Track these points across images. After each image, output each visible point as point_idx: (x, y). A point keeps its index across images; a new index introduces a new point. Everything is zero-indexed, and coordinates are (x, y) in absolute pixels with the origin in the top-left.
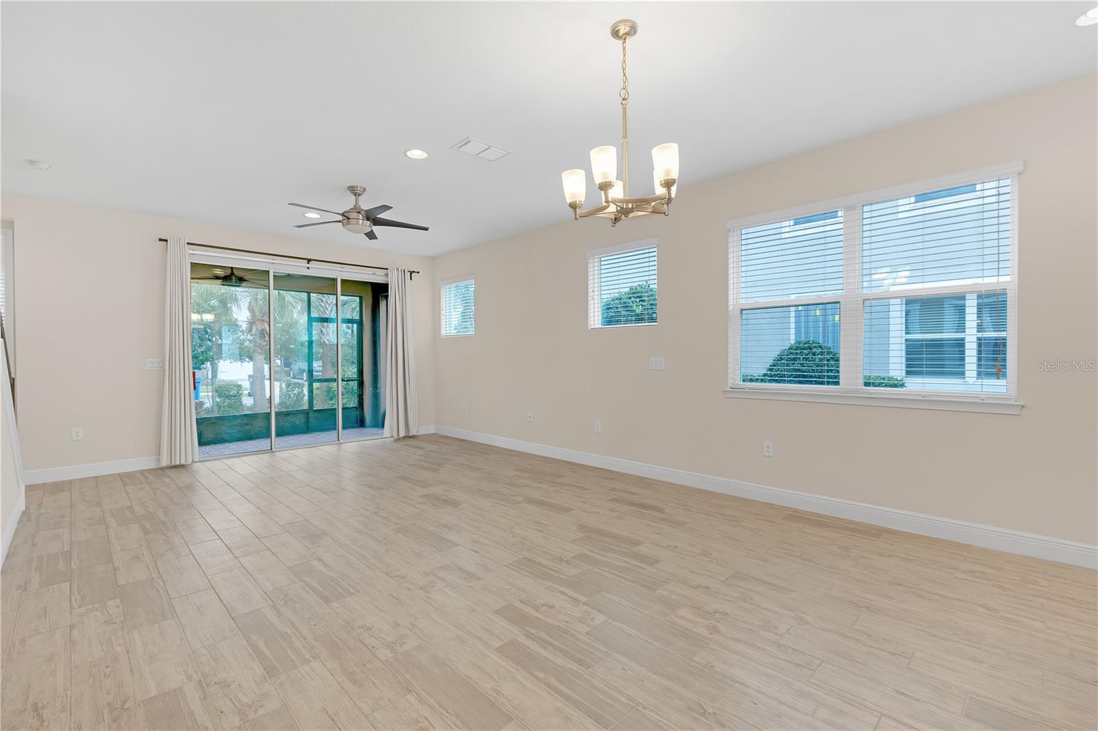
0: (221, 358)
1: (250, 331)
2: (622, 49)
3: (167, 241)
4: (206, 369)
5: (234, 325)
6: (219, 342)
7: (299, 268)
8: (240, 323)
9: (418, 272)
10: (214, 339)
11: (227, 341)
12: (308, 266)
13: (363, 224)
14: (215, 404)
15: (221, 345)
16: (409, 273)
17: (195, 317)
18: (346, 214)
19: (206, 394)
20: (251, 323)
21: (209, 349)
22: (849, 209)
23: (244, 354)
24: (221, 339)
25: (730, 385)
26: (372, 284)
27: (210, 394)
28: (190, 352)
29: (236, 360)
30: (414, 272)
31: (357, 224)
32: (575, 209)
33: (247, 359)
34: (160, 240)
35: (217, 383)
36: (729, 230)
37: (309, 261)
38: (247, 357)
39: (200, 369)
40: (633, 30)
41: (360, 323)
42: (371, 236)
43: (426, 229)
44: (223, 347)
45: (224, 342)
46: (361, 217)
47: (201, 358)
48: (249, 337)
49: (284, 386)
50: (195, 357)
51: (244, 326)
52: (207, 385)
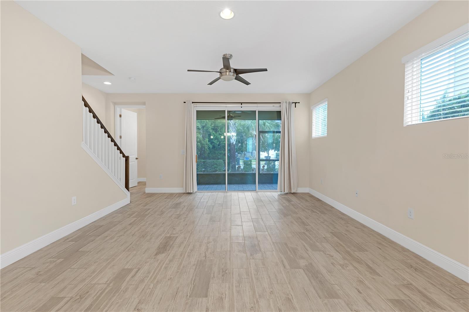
3: (185, 102)
9: (299, 103)
12: (241, 106)
30: (296, 103)
37: (241, 103)
43: (266, 70)
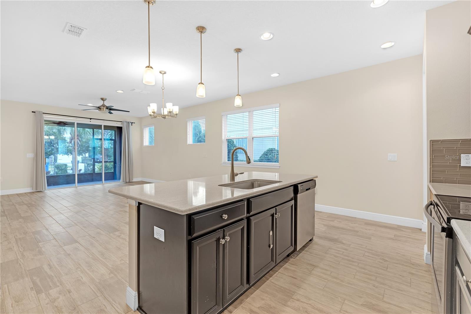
0: (58, 153)
1: (71, 142)
2: (162, 77)
3: (35, 112)
4: (51, 158)
5: (64, 140)
6: (57, 147)
7: (87, 122)
8: (66, 139)
9: (135, 123)
10: (55, 146)
11: (61, 146)
12: (91, 121)
13: (105, 110)
14: (55, 173)
15: (58, 148)
16: (131, 123)
17: (46, 137)
18: (100, 107)
19: (51, 169)
20: (71, 139)
21: (52, 150)
22: (249, 112)
23: (69, 152)
24: (58, 145)
25: (223, 162)
26: (117, 127)
27: (53, 169)
28: (44, 150)
29: (64, 154)
31: (104, 110)
32: (151, 116)
33: (70, 154)
34: (33, 112)
35: (56, 164)
36: (223, 115)
37: (91, 119)
38: (70, 153)
39: (48, 158)
40: (165, 73)
41: (115, 141)
42: (110, 113)
43: (129, 112)
44: (59, 149)
45: (59, 147)
46: (105, 108)
47: (49, 153)
48: (70, 145)
49: (86, 165)
50: (46, 153)
51: (68, 140)
52: (51, 165)
